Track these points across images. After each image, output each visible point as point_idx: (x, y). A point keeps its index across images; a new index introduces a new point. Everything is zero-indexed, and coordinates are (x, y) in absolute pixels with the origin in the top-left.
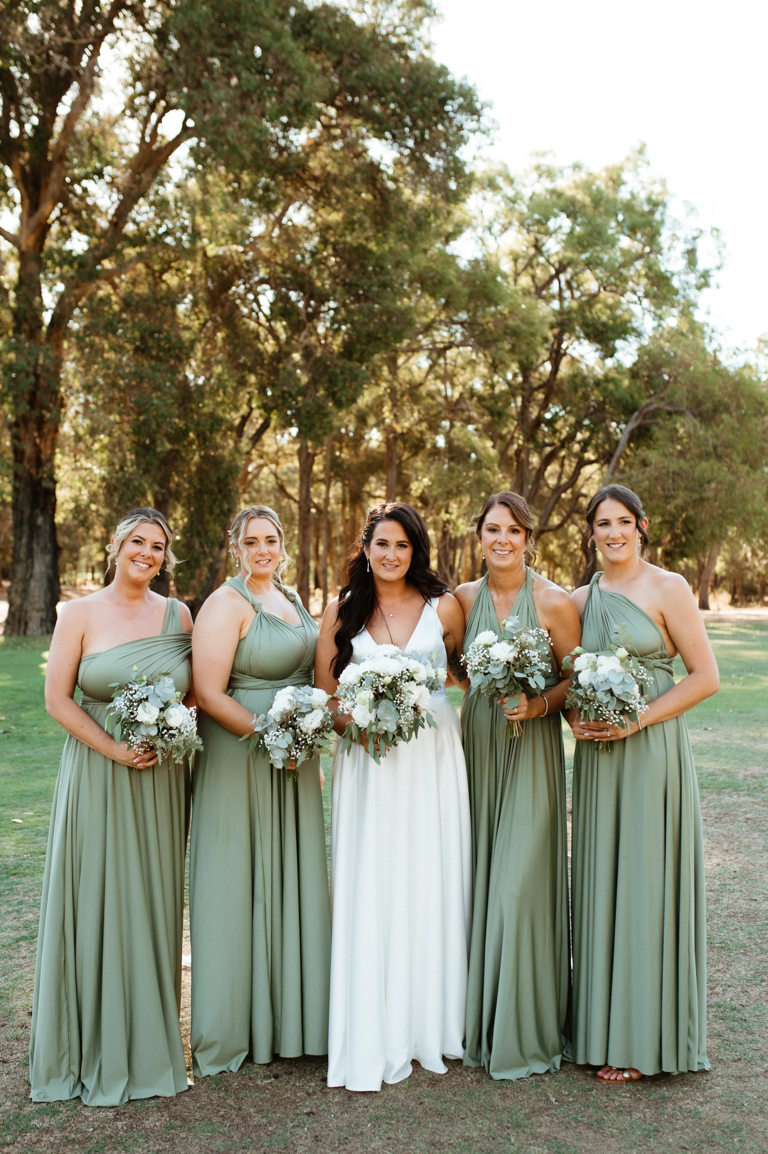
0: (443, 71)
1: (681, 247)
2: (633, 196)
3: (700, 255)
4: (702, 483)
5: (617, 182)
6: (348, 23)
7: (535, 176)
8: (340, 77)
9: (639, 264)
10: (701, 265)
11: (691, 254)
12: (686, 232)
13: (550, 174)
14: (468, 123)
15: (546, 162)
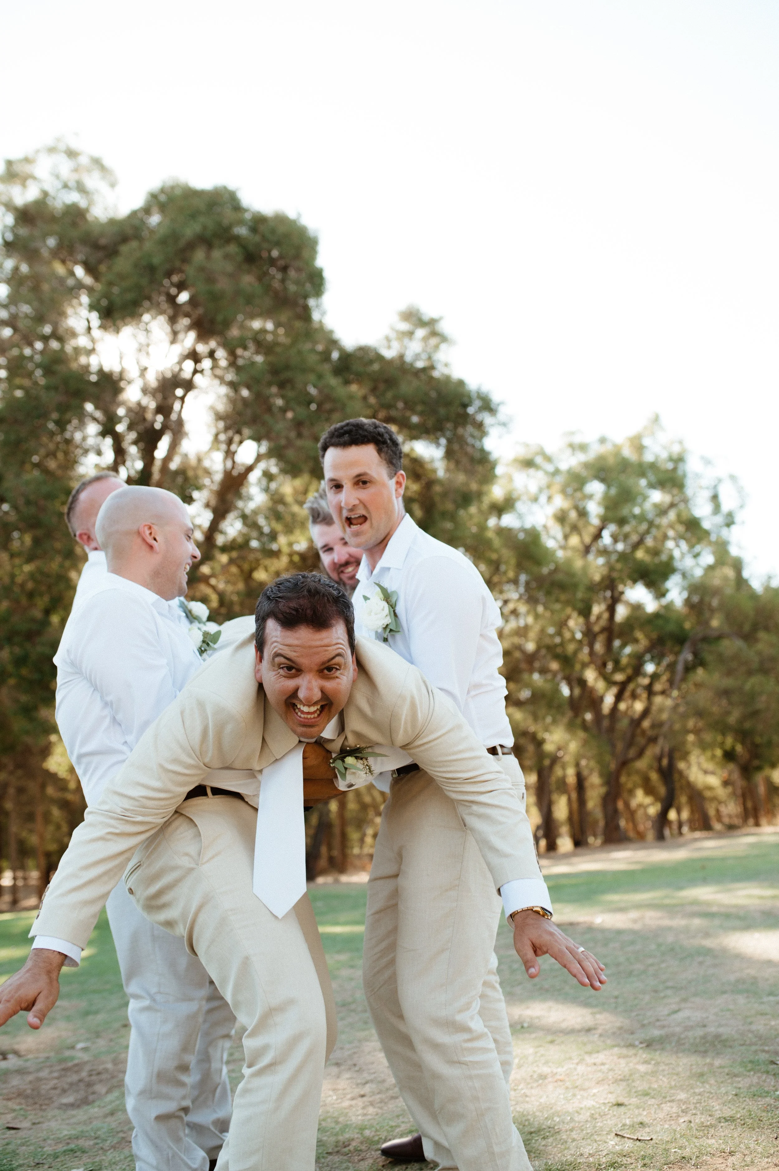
0: (461, 383)
1: (707, 494)
2: (657, 457)
3: (722, 498)
4: (752, 696)
5: (640, 448)
6: (380, 358)
7: (569, 451)
8: (377, 397)
9: (672, 515)
10: (726, 506)
11: (715, 498)
12: (707, 480)
13: (583, 448)
14: (487, 419)
15: (577, 439)
